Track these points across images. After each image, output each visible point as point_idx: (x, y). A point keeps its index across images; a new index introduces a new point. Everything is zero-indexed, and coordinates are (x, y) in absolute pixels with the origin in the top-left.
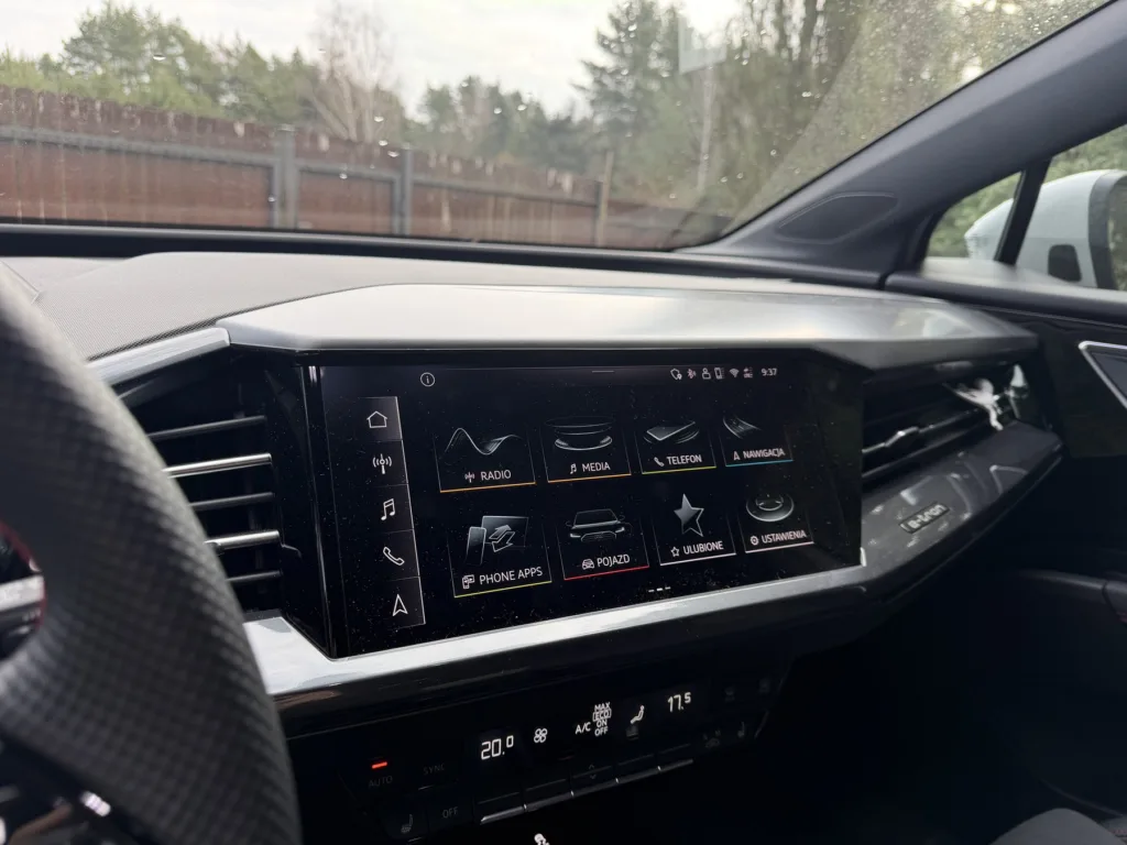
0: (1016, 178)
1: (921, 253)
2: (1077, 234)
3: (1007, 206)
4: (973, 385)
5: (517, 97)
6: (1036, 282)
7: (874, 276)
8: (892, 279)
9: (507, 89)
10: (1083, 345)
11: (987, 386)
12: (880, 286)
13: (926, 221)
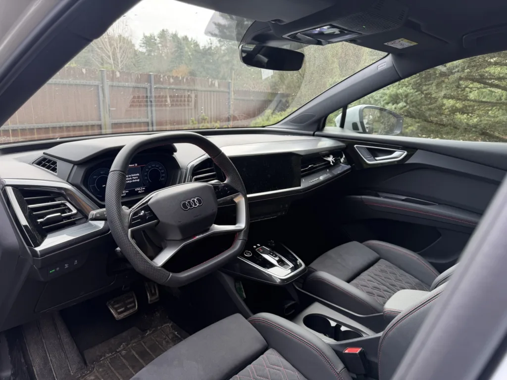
0: (342, 109)
1: (324, 126)
2: (357, 120)
3: (340, 115)
4: (328, 156)
5: (186, 38)
6: (349, 133)
7: (312, 133)
8: (316, 133)
9: (181, 35)
10: (355, 146)
11: (332, 156)
12: (313, 135)
13: (324, 119)
